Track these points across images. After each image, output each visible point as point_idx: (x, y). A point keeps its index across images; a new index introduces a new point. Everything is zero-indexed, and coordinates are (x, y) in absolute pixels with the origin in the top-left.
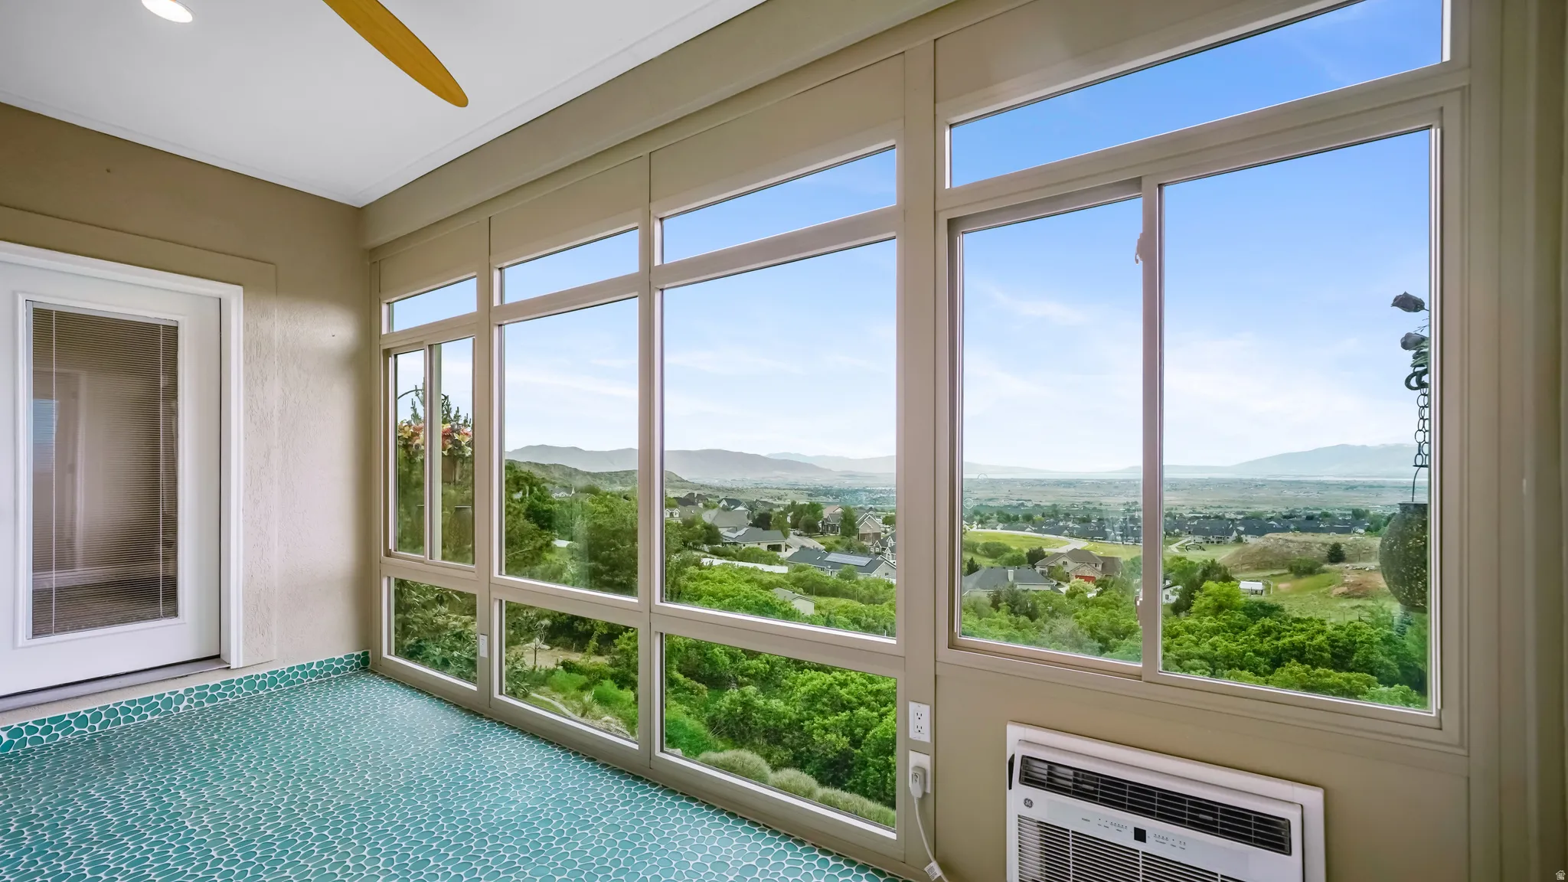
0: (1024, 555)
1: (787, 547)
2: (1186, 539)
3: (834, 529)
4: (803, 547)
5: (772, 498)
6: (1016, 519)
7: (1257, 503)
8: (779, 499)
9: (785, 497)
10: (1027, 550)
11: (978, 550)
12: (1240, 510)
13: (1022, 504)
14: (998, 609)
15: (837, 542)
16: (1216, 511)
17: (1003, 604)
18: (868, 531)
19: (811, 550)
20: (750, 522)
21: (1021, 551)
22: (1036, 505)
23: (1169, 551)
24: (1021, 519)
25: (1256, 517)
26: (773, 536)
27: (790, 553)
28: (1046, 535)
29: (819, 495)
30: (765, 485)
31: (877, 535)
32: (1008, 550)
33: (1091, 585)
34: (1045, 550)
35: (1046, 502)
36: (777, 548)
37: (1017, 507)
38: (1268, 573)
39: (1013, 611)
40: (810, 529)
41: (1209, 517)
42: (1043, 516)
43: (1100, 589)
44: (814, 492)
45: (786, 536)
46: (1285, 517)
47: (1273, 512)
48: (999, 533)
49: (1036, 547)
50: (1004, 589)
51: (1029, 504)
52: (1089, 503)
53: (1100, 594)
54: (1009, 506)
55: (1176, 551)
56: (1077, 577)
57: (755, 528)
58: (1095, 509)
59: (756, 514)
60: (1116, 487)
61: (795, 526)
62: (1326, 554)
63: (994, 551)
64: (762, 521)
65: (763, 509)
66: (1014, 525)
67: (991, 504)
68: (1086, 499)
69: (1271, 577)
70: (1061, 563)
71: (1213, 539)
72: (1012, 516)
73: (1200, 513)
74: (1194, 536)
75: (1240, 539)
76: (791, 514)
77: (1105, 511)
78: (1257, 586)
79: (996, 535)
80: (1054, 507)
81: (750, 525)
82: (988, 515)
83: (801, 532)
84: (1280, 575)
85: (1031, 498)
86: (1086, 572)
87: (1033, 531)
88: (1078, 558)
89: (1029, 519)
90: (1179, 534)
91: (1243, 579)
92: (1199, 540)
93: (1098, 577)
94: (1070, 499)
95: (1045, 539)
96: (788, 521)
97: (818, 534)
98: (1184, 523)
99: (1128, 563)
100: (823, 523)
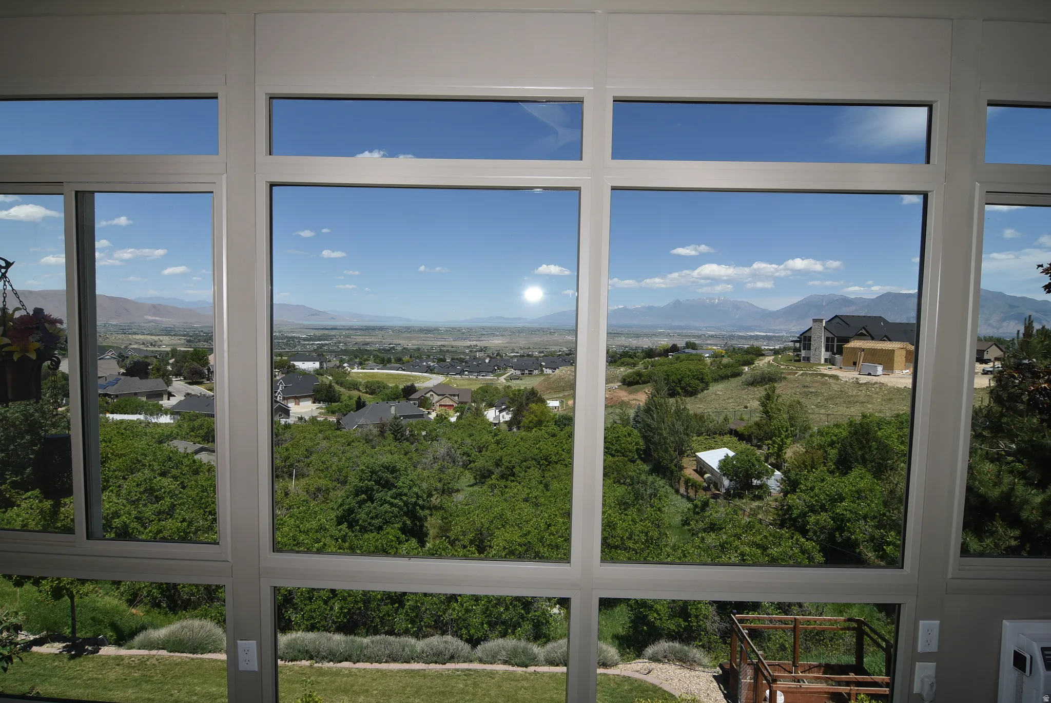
0: (400, 391)
1: (170, 395)
2: (511, 371)
4: (188, 394)
5: (143, 344)
6: (389, 361)
7: (550, 345)
8: (154, 345)
9: (160, 343)
10: (401, 387)
11: (361, 388)
12: (541, 350)
13: (393, 348)
14: (385, 438)
16: (527, 351)
17: (388, 434)
19: (199, 397)
20: (122, 371)
21: (397, 387)
22: (404, 348)
23: (499, 382)
24: (393, 360)
25: (552, 354)
26: (153, 384)
27: (173, 401)
28: (413, 373)
29: (199, 341)
30: (134, 330)
32: (388, 387)
33: (451, 412)
34: (416, 385)
35: (411, 344)
36: (159, 395)
37: (389, 350)
38: (561, 395)
39: (396, 439)
40: (195, 377)
41: (524, 356)
42: (411, 357)
43: (458, 414)
45: (169, 383)
46: (567, 354)
47: (560, 351)
48: (378, 372)
49: (409, 384)
50: (388, 419)
51: (399, 348)
52: (444, 346)
53: (459, 418)
54: (383, 349)
55: (504, 381)
56: (440, 405)
57: (128, 378)
58: (448, 351)
59: (128, 362)
60: (463, 333)
61: (177, 375)
63: (374, 388)
64: (138, 369)
65: (137, 357)
66: (388, 365)
67: (368, 348)
68: (443, 343)
69: (564, 397)
70: (428, 395)
71: (526, 372)
72: (385, 358)
73: (517, 353)
74: (515, 370)
75: (542, 371)
76: (171, 361)
77: (455, 352)
78: (556, 403)
79: (374, 375)
80: (418, 349)
81: (123, 374)
82: (365, 357)
83: (185, 379)
84: (569, 395)
85: (400, 342)
86: (447, 401)
87: (404, 370)
88: (440, 391)
89: (399, 360)
90: (505, 369)
91: (548, 399)
92: (518, 372)
93: (455, 405)
94: (431, 343)
95: (413, 376)
96: (169, 368)
97: (205, 381)
98: (508, 360)
99: (476, 392)
100: (209, 369)
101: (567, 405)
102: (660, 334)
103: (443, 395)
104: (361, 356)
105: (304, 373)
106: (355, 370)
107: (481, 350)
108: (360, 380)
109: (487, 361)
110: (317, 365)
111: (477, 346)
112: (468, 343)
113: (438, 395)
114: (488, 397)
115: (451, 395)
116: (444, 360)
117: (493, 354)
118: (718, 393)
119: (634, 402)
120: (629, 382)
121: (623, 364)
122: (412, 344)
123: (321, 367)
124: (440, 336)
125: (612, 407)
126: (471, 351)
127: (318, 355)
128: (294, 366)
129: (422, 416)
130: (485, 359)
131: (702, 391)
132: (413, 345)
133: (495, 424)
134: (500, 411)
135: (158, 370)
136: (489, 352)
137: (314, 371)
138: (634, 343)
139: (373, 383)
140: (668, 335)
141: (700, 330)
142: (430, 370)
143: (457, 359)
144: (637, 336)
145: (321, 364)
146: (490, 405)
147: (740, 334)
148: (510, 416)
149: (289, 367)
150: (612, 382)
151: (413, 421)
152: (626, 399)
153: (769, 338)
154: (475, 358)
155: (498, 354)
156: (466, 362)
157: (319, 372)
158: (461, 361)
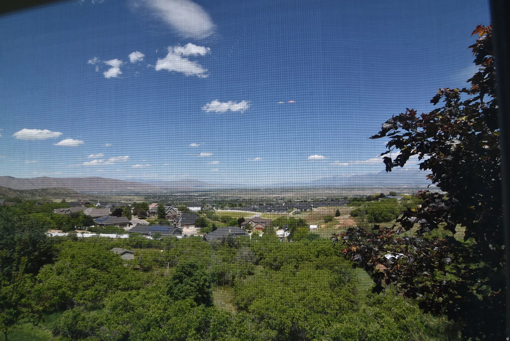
0: (237, 221)
1: (130, 224)
2: (296, 210)
3: (154, 213)
4: (138, 224)
6: (236, 206)
8: (130, 200)
10: (237, 218)
12: (312, 198)
13: (238, 199)
14: (223, 246)
15: (156, 221)
17: (226, 243)
18: (171, 215)
19: (142, 225)
20: (111, 213)
22: (244, 199)
25: (317, 200)
26: (123, 219)
27: (131, 227)
28: (246, 211)
31: (175, 216)
33: (260, 231)
34: (245, 218)
36: (124, 225)
38: (318, 222)
40: (143, 214)
41: (302, 201)
44: (148, 197)
45: (130, 219)
47: (322, 199)
48: (228, 211)
49: (241, 217)
50: (226, 235)
51: (241, 199)
52: (263, 197)
53: (263, 235)
54: (233, 200)
55: (291, 215)
56: (255, 228)
57: (112, 216)
58: (264, 200)
59: (114, 209)
61: (135, 215)
62: (335, 213)
63: (225, 219)
64: (117, 213)
66: (235, 208)
67: (226, 199)
69: (320, 223)
70: (250, 223)
71: (303, 210)
72: (233, 204)
73: (300, 200)
76: (133, 208)
77: (268, 200)
78: (315, 226)
80: (250, 199)
81: (110, 215)
82: (225, 204)
83: (139, 216)
84: (322, 222)
85: (242, 196)
86: (259, 226)
87: (242, 210)
88: (257, 221)
89: (240, 205)
90: (293, 208)
91: (311, 224)
92: (299, 210)
93: (264, 228)
95: (246, 213)
96: (132, 211)
97: (147, 217)
98: (294, 204)
99: (275, 221)
100: (149, 212)
101: (321, 227)
103: (257, 223)
104: (221, 204)
105: (193, 213)
106: (218, 211)
107: (281, 199)
108: (220, 215)
110: (199, 209)
112: (275, 196)
113: (255, 223)
114: (280, 224)
115: (261, 223)
116: (262, 205)
117: (287, 201)
120: (354, 214)
121: (353, 205)
123: (202, 210)
126: (276, 200)
127: (202, 204)
128: (188, 209)
129: (244, 234)
130: (283, 204)
133: (281, 238)
134: (285, 231)
135: (126, 212)
136: (285, 200)
137: (198, 211)
138: (362, 193)
139: (226, 217)
142: (254, 210)
143: (269, 204)
144: (364, 189)
145: (202, 208)
146: (280, 228)
148: (289, 233)
149: (186, 210)
150: (346, 215)
151: (239, 237)
154: (278, 203)
155: (290, 201)
156: (273, 205)
157: (200, 212)
158: (271, 205)
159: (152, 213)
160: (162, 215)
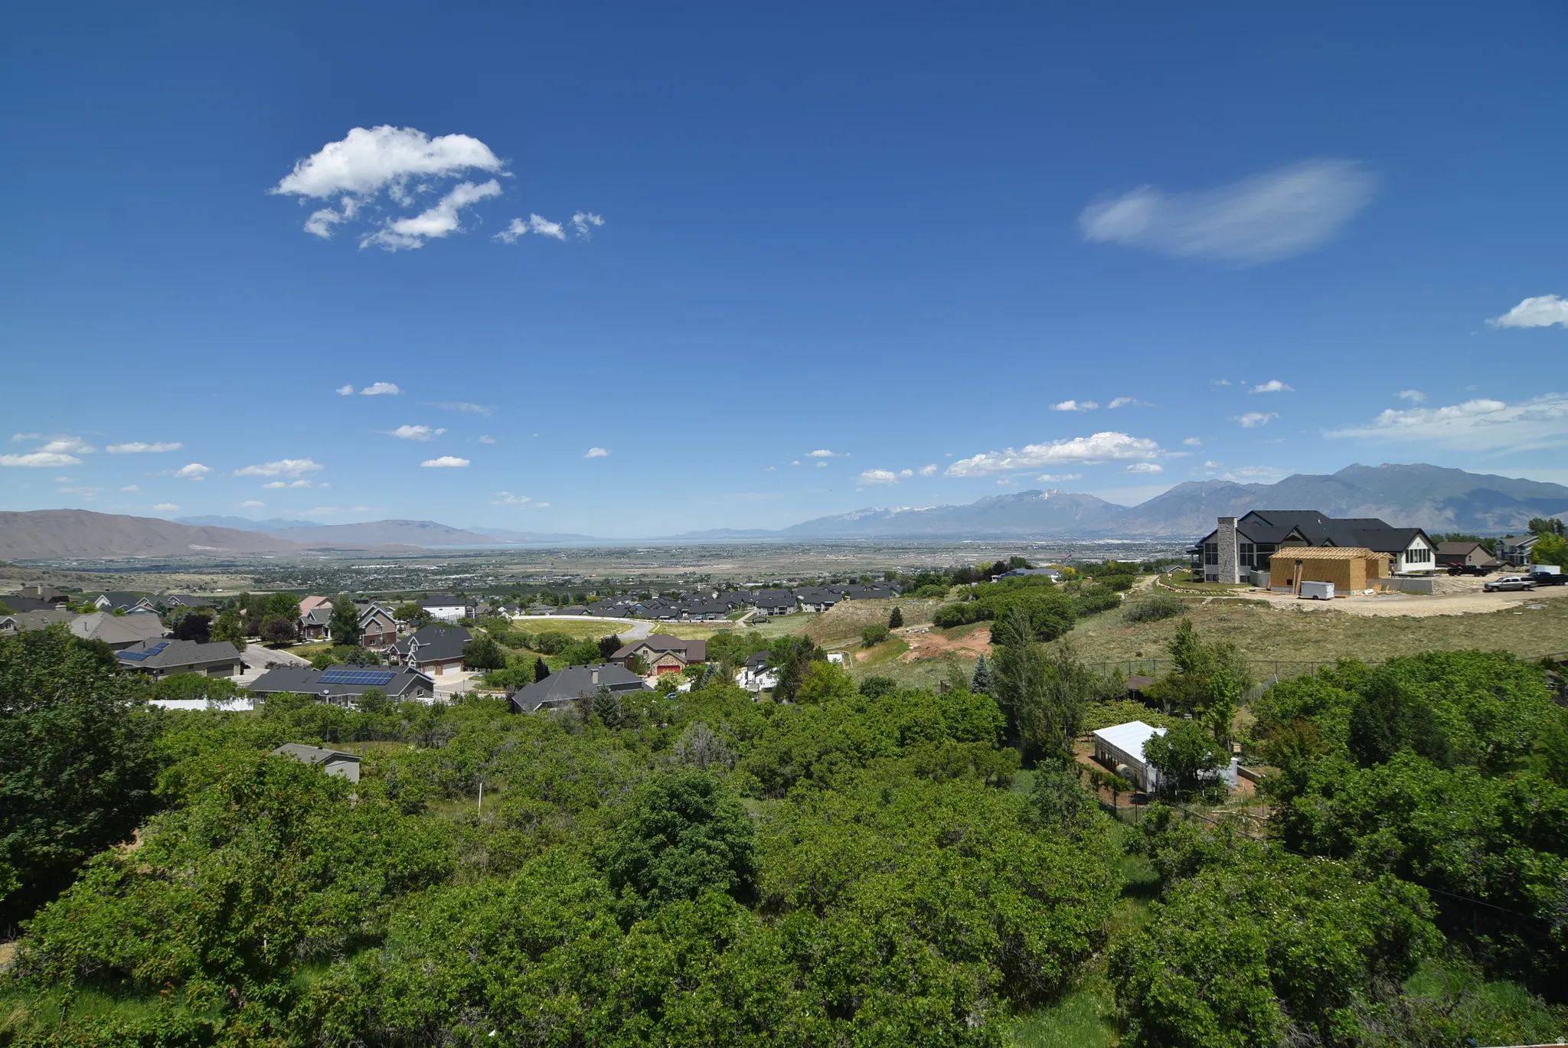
0: (596, 647)
1: (245, 667)
2: (753, 611)
3: (317, 628)
4: (272, 665)
5: (188, 587)
6: (566, 601)
7: (804, 570)
9: (213, 585)
10: (596, 639)
11: (532, 644)
12: (788, 577)
13: (568, 581)
15: (329, 652)
16: (770, 580)
18: (378, 632)
19: (291, 668)
20: (168, 631)
21: (590, 640)
22: (586, 581)
23: (739, 627)
24: (571, 600)
25: (810, 582)
26: (218, 650)
27: (249, 675)
28: (606, 619)
30: (173, 567)
31: (391, 637)
32: (573, 642)
33: (680, 677)
34: (619, 637)
36: (227, 667)
37: (564, 584)
38: (843, 645)
39: (606, 724)
40: (280, 636)
41: (768, 586)
42: (598, 594)
43: (692, 680)
45: (241, 647)
46: (831, 582)
47: (820, 578)
48: (552, 618)
49: (607, 636)
50: (589, 693)
51: (578, 581)
52: (645, 575)
54: (554, 584)
55: (746, 626)
56: (659, 667)
57: (179, 641)
58: (651, 583)
59: (180, 617)
60: (673, 556)
61: (250, 635)
62: (888, 620)
63: (552, 644)
64: (193, 628)
65: (196, 608)
66: (566, 608)
67: (533, 582)
68: (642, 571)
69: (848, 648)
70: (640, 652)
71: (776, 610)
72: (559, 596)
73: (756, 582)
74: (759, 608)
75: (800, 608)
76: (242, 613)
77: (662, 584)
78: (841, 658)
79: (548, 622)
80: (607, 581)
81: (170, 636)
82: (529, 596)
83: (263, 639)
84: (855, 645)
85: (579, 572)
86: (670, 661)
87: (590, 614)
88: (658, 645)
89: (581, 599)
90: (744, 607)
91: (828, 652)
92: (764, 612)
93: (684, 666)
94: (625, 572)
95: (606, 623)
96: (240, 623)
97: (295, 642)
98: (745, 594)
99: (709, 644)
100: (300, 624)
101: (854, 661)
102: (966, 547)
103: (663, 651)
104: (522, 595)
105: (443, 624)
106: (517, 617)
107: (702, 580)
108: (529, 632)
109: (715, 596)
110: (461, 611)
111: (695, 573)
112: (681, 570)
113: (656, 651)
114: (730, 651)
115: (674, 651)
116: (648, 597)
117: (720, 585)
118: (1090, 633)
119: (964, 652)
120: (946, 621)
121: (926, 594)
122: (596, 574)
123: (468, 614)
124: (638, 561)
125: (929, 660)
126: (686, 582)
128: (428, 614)
129: (639, 685)
130: (711, 593)
131: (1064, 631)
132: (598, 576)
134: (757, 674)
135: (224, 628)
136: (714, 582)
137: (459, 621)
138: (928, 561)
139: (550, 636)
140: (978, 548)
141: (1025, 539)
142: (630, 613)
143: (668, 595)
144: (933, 551)
145: (467, 611)
146: (740, 665)
147: (1084, 543)
148: (773, 680)
149: (421, 615)
150: (918, 623)
151: (629, 694)
152: (950, 648)
153: (1126, 548)
154: (696, 593)
155: (729, 586)
156: (683, 599)
157: (465, 623)
158: (675, 596)
159: (311, 627)
160: (348, 633)
